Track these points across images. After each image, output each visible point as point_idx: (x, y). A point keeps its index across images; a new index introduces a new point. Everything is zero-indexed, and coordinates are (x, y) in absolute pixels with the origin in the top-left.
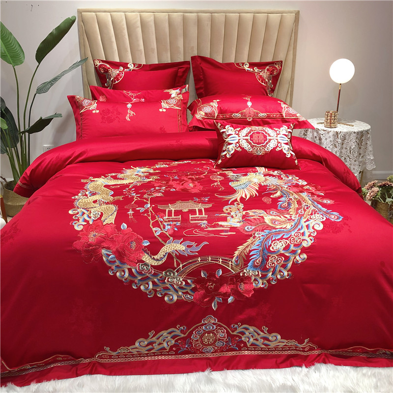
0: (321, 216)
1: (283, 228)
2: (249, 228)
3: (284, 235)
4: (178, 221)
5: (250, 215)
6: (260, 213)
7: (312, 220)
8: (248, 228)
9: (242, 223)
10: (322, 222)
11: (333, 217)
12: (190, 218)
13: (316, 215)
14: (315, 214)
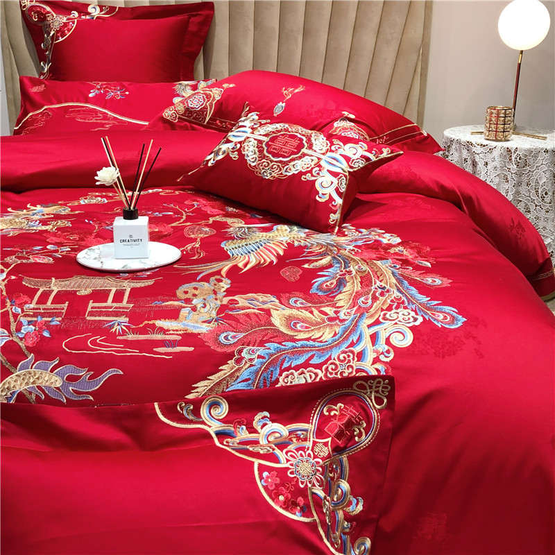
0: (413, 314)
1: (314, 340)
2: (229, 338)
3: (312, 357)
4: (58, 315)
5: (240, 305)
6: (264, 303)
7: (388, 323)
8: (226, 338)
9: (213, 325)
10: (412, 329)
11: (441, 317)
12: (89, 309)
13: (398, 311)
14: (397, 308)
